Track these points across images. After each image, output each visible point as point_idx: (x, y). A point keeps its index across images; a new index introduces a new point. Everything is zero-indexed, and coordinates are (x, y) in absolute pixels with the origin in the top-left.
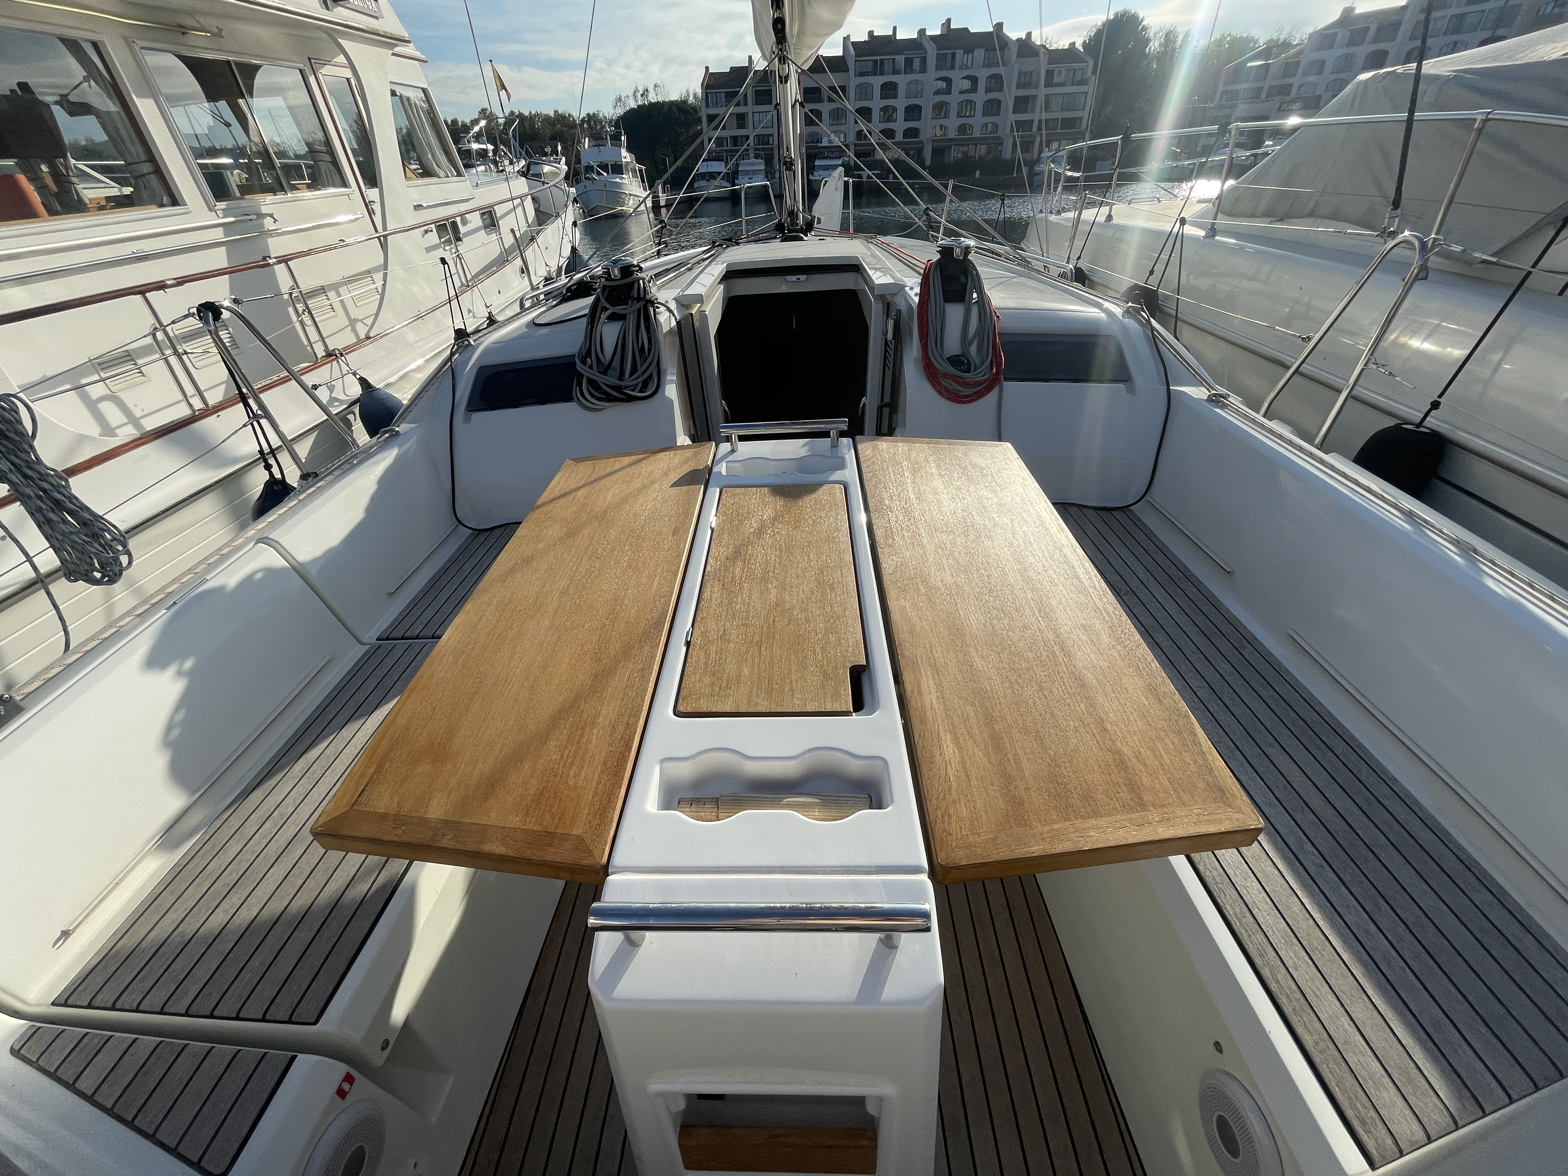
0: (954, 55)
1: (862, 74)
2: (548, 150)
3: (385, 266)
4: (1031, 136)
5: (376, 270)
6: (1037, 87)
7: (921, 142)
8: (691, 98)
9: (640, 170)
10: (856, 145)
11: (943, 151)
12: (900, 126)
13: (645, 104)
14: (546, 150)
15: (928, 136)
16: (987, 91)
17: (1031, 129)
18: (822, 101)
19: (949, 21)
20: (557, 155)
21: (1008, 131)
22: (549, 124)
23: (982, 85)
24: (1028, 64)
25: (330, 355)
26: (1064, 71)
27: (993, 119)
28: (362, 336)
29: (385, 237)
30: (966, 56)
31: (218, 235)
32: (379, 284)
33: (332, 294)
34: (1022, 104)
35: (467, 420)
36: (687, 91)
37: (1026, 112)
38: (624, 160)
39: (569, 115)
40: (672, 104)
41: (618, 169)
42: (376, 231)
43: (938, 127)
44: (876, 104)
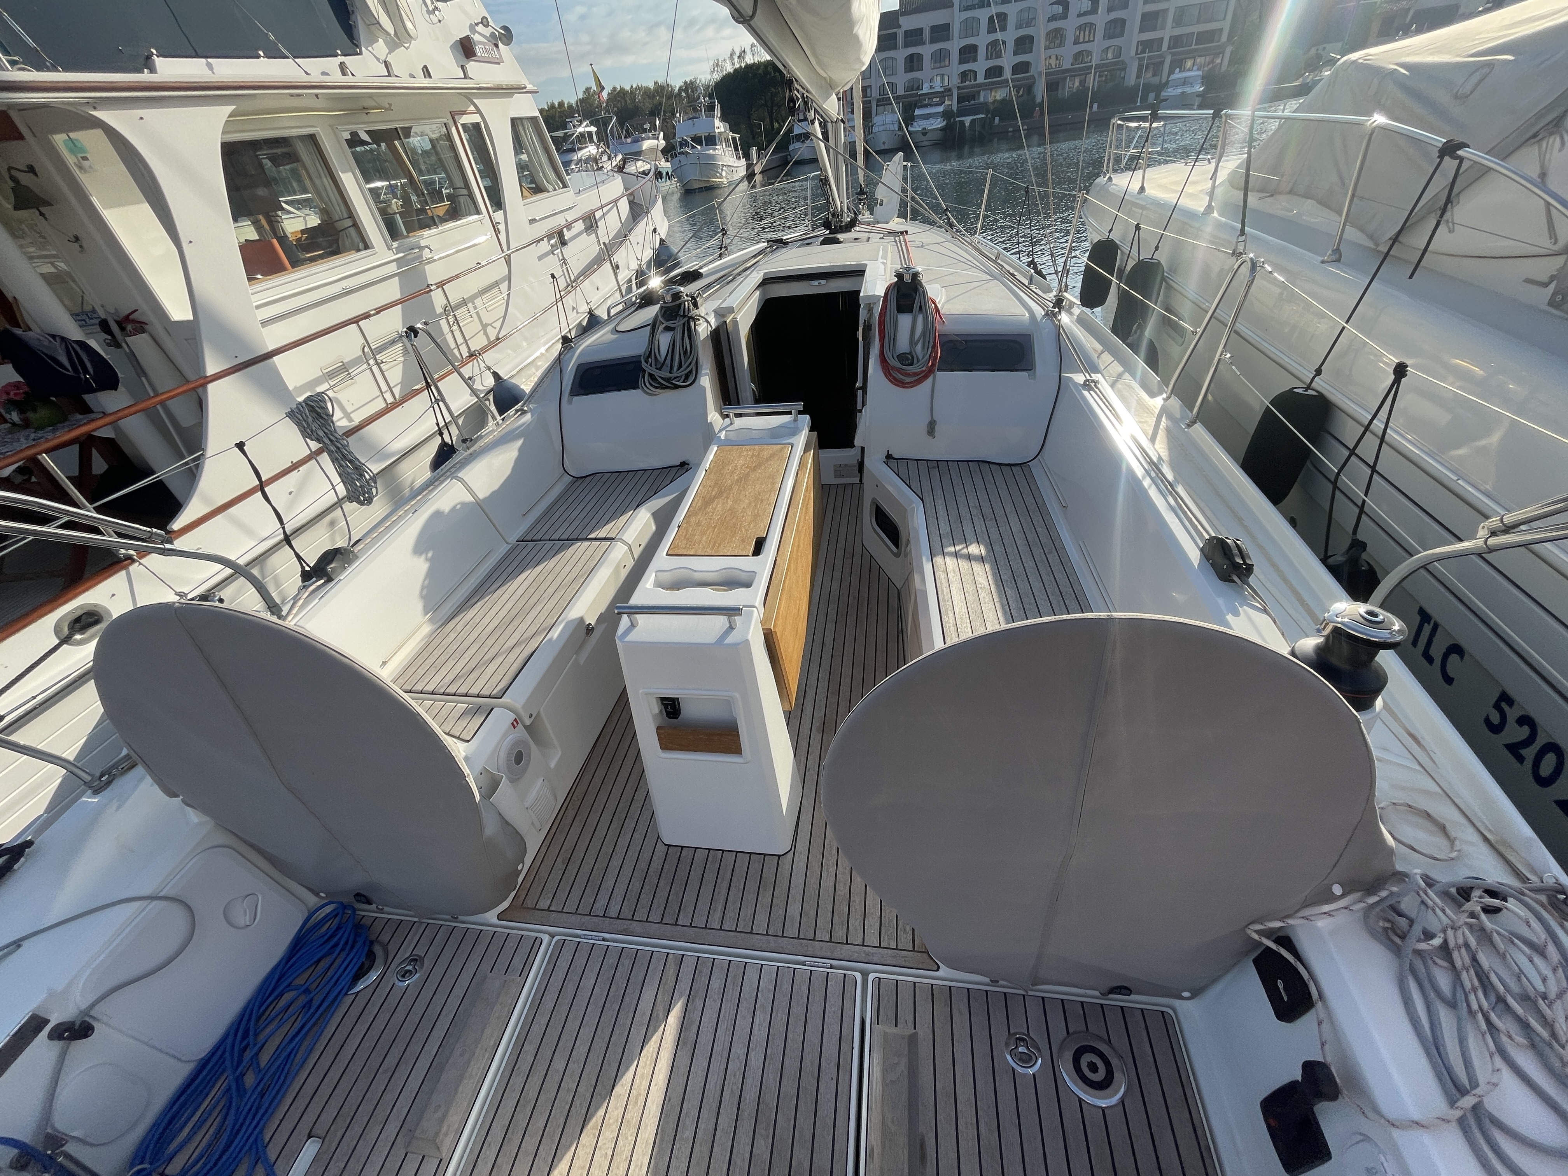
1: (967, 8)
2: (647, 126)
3: (509, 277)
4: (1159, 56)
5: (502, 280)
7: (1033, 76)
9: (734, 139)
10: (959, 88)
11: (1057, 83)
12: (1007, 61)
13: (741, 67)
14: (645, 127)
15: (1040, 69)
16: (1110, 10)
17: (1160, 48)
18: (924, 44)
20: (655, 131)
21: (1133, 53)
22: (649, 97)
25: (472, 355)
27: (1116, 42)
28: (493, 338)
29: (509, 255)
31: (393, 268)
32: (505, 294)
33: (471, 304)
34: (1150, 20)
35: (570, 402)
37: (1155, 29)
38: (717, 131)
39: (669, 85)
40: (767, 65)
41: (711, 140)
42: (503, 252)
43: (1054, 57)
44: (982, 40)
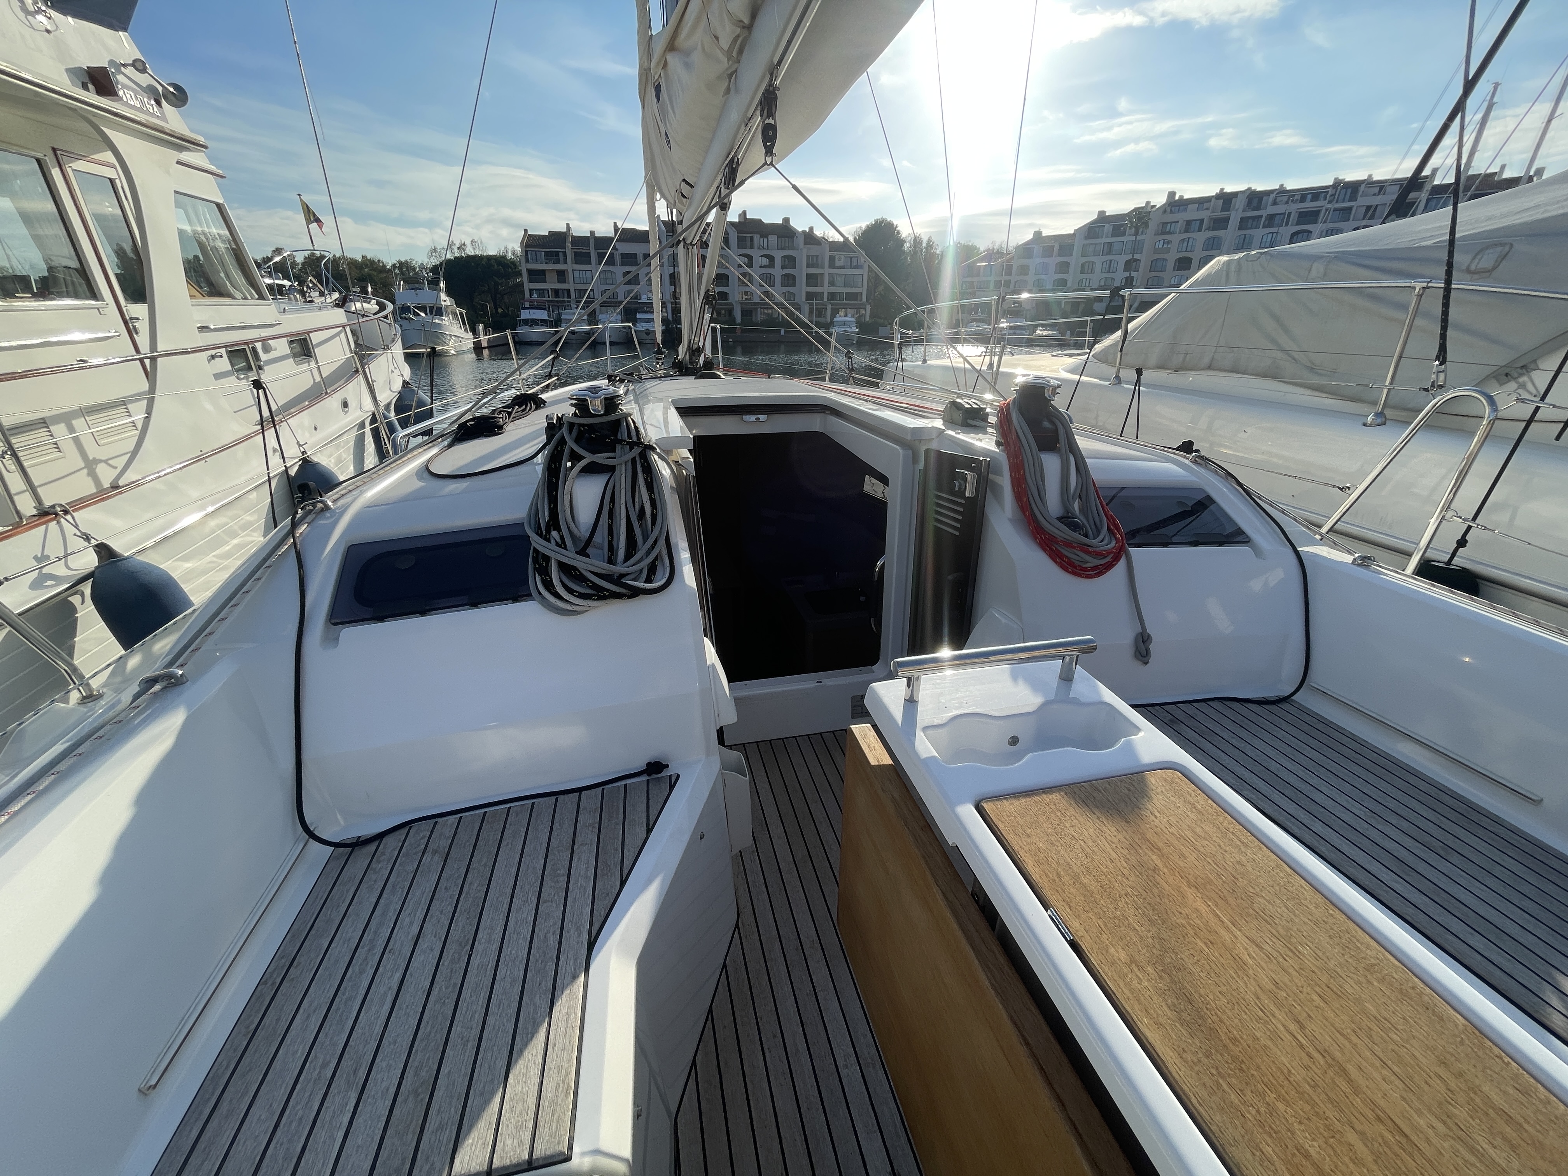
0: (752, 238)
3: (151, 396)
4: (823, 304)
5: (135, 398)
6: (823, 267)
7: (731, 304)
8: (510, 254)
9: (461, 314)
11: (751, 312)
13: (462, 256)
15: (736, 299)
16: (783, 267)
17: (822, 299)
19: (744, 213)
21: (804, 299)
23: (778, 262)
24: (814, 250)
25: (46, 513)
26: (843, 257)
27: (790, 289)
29: (153, 359)
30: (762, 239)
32: (139, 417)
33: (59, 430)
34: (812, 279)
35: (331, 640)
36: (506, 248)
37: (816, 286)
38: (443, 303)
39: (379, 261)
40: (490, 258)
41: (439, 311)
42: (139, 352)
43: (744, 293)
